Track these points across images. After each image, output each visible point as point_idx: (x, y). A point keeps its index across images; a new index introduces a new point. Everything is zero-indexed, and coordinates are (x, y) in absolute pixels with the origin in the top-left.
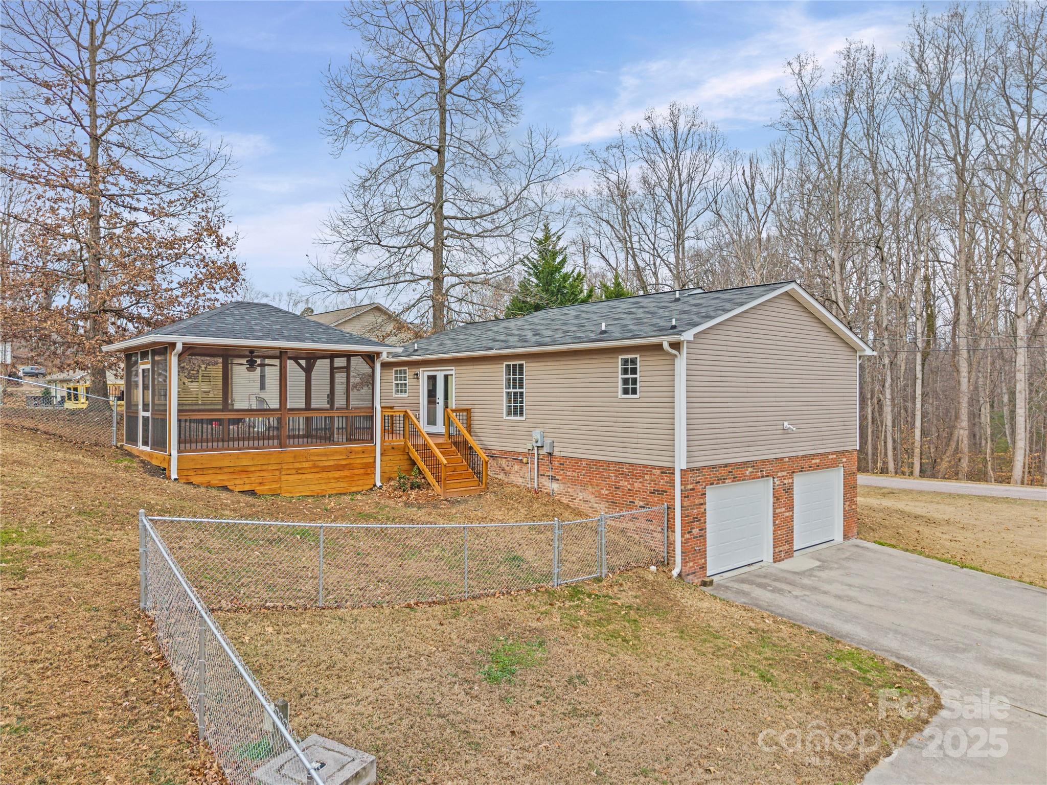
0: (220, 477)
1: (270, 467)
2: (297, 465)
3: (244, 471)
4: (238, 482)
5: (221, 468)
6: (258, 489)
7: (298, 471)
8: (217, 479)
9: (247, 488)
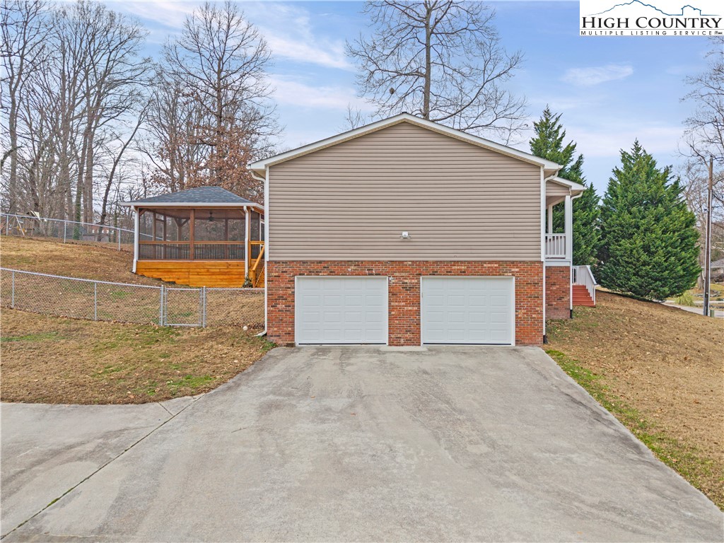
0: (158, 274)
1: (183, 270)
2: (198, 270)
3: (169, 271)
4: (166, 277)
5: (158, 269)
6: (177, 281)
7: (198, 274)
8: (156, 275)
9: (171, 280)
